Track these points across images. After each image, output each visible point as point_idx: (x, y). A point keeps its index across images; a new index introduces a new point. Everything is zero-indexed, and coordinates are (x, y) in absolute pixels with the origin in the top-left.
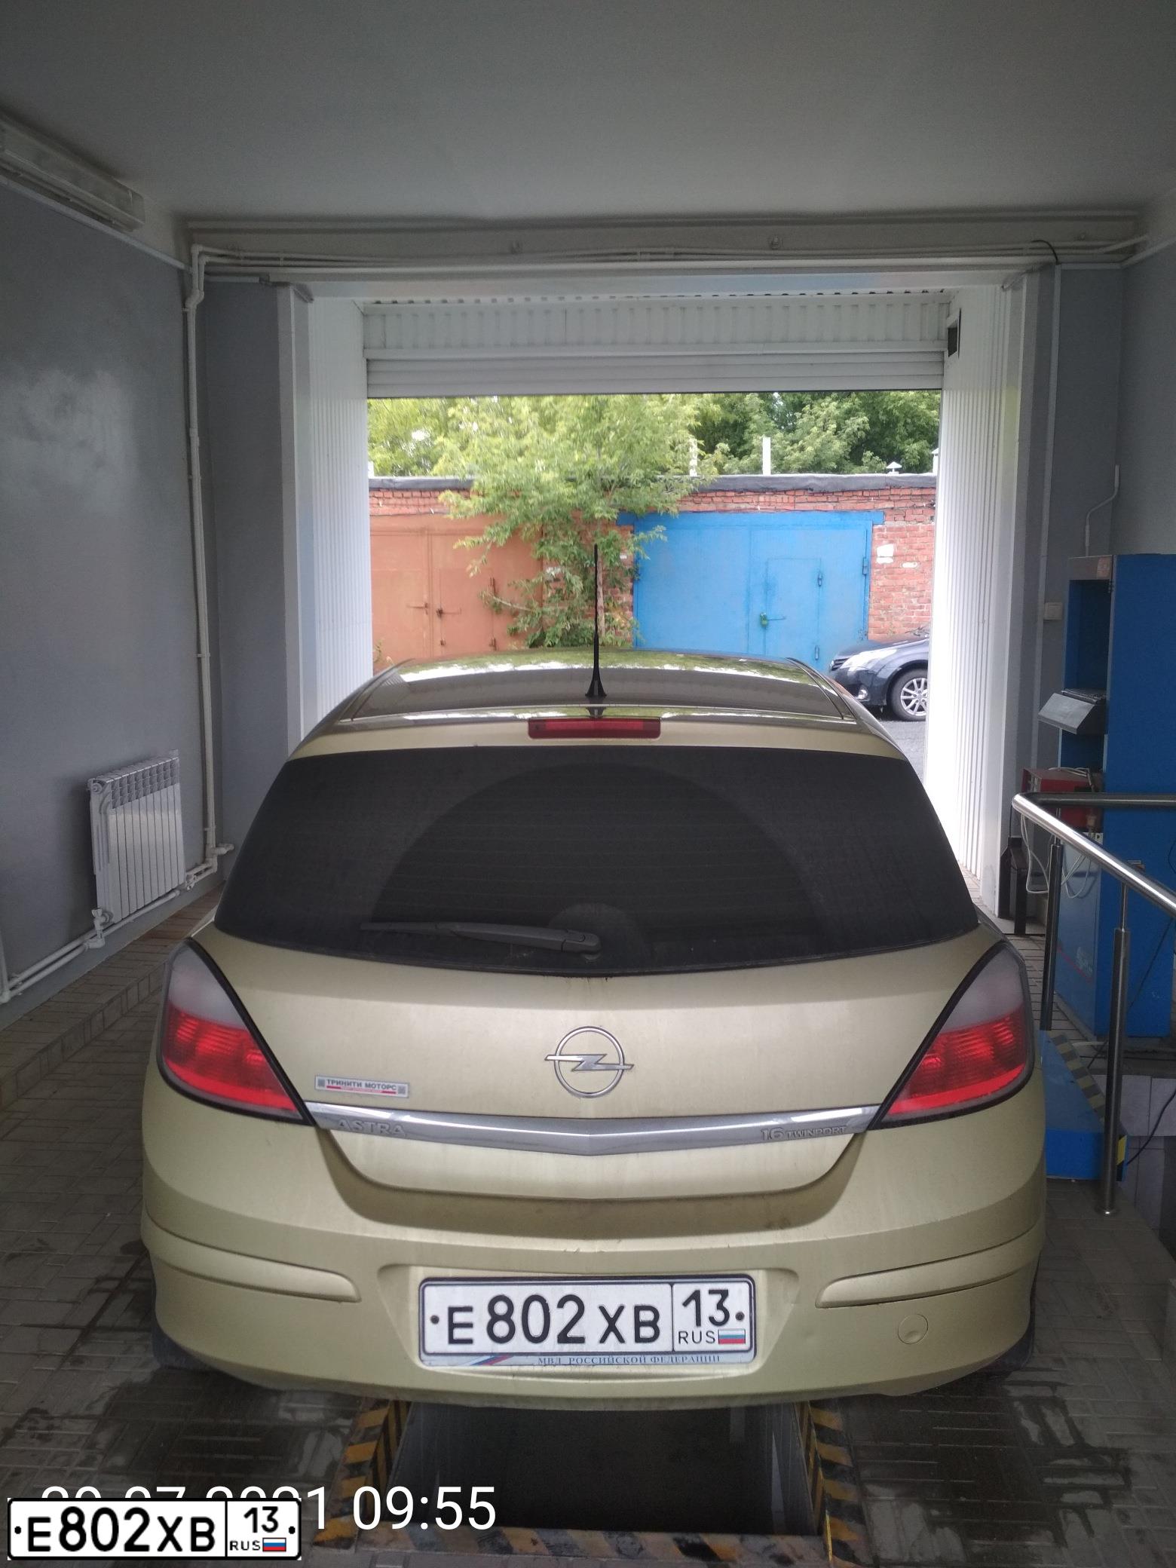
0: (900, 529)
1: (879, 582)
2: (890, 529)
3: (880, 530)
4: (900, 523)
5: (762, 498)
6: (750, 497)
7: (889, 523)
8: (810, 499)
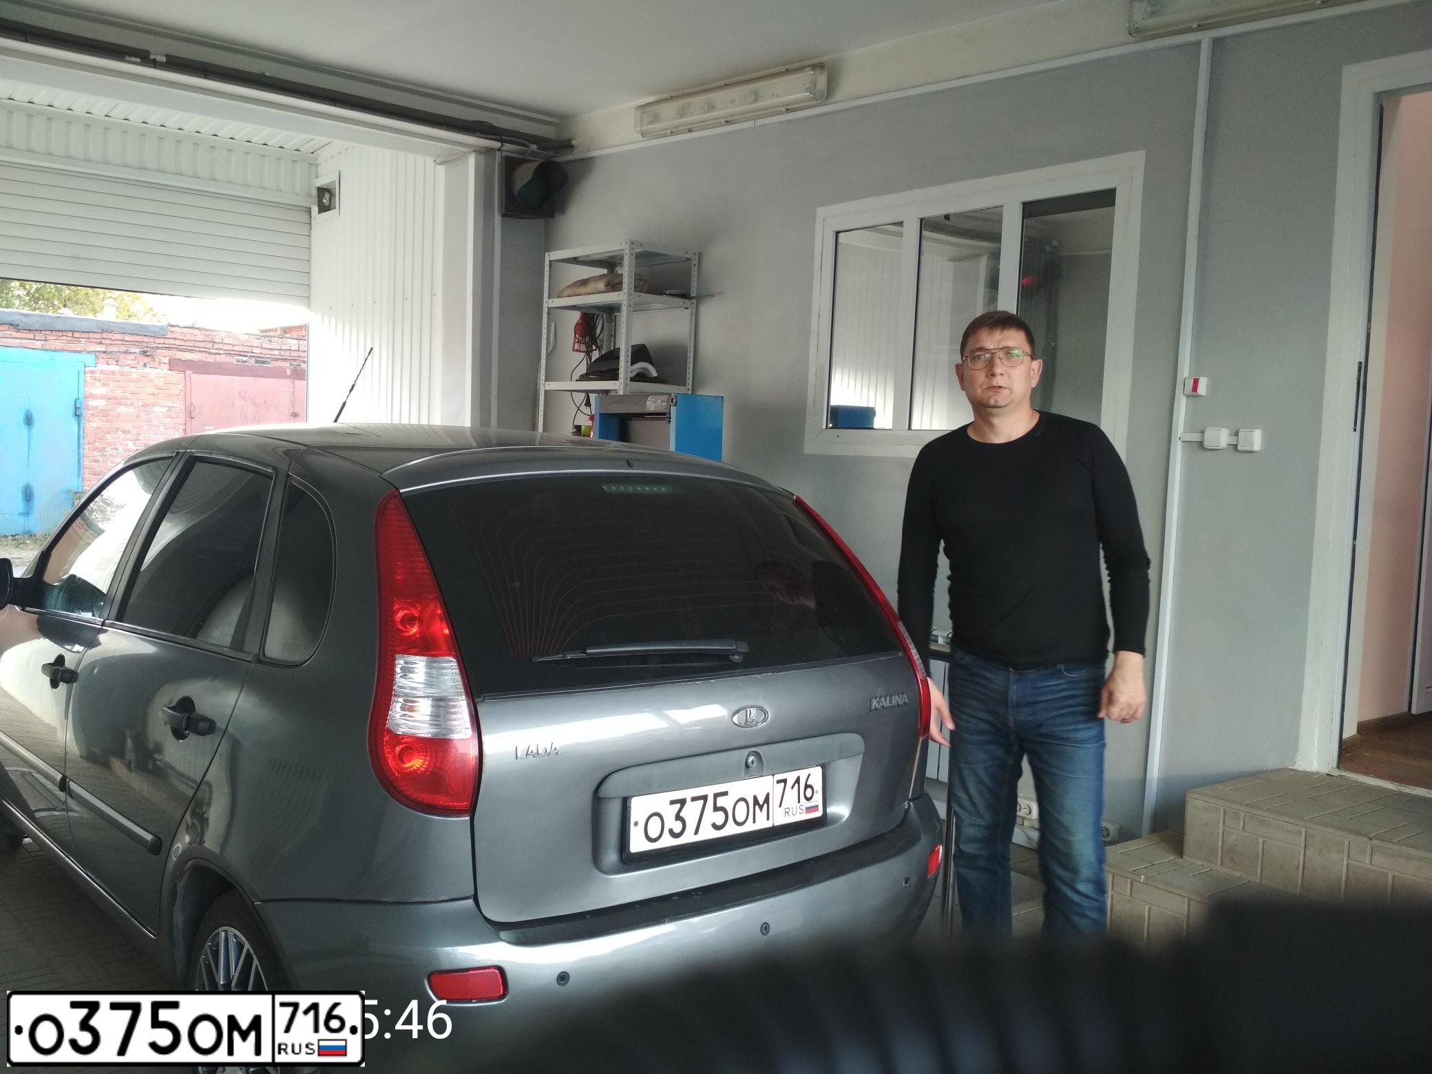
0: (113, 373)
1: (92, 425)
2: (102, 372)
3: (93, 372)
4: (113, 367)
7: (102, 366)
8: (15, 334)
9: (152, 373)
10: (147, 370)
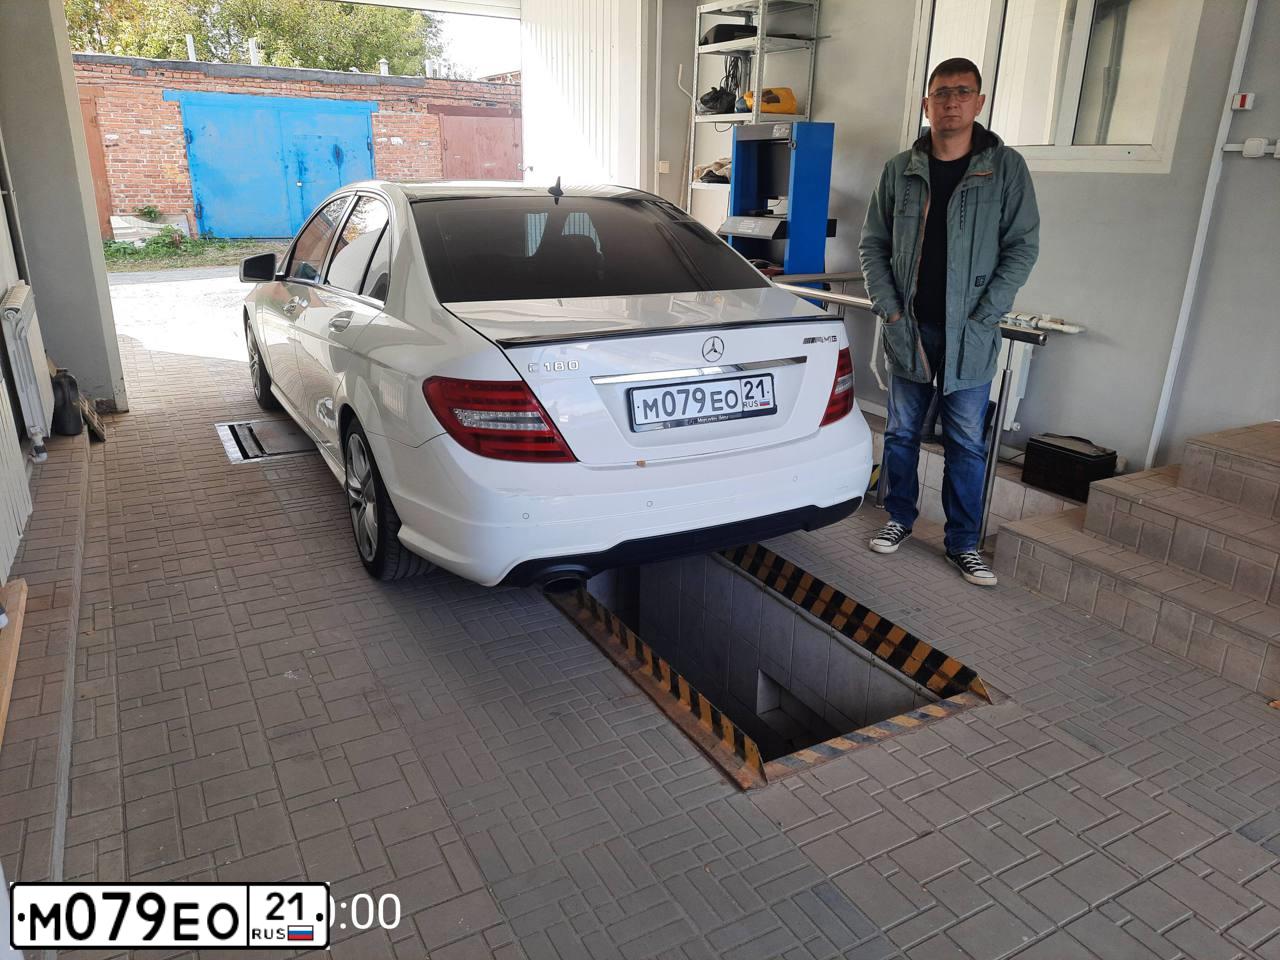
0: (390, 117)
1: (380, 155)
2: (383, 116)
3: (377, 116)
4: (391, 113)
5: (284, 85)
6: (273, 84)
7: (383, 112)
8: (321, 88)
9: (417, 116)
10: (413, 114)
